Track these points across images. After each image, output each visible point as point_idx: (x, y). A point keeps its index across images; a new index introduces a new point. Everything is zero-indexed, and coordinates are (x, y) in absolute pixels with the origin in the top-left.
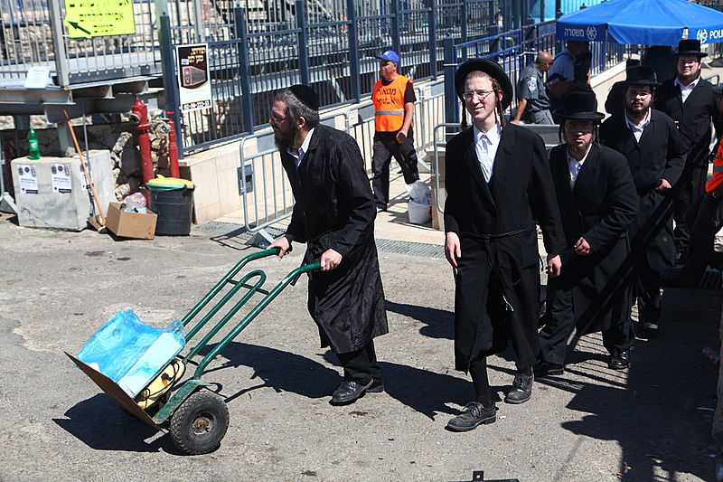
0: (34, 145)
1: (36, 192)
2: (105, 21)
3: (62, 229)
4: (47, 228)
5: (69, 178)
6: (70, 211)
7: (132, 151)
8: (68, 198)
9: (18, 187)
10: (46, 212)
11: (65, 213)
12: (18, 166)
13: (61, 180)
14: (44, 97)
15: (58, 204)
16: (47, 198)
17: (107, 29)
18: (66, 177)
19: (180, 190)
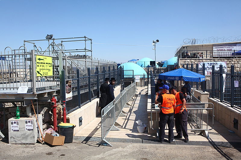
0: (18, 113)
1: (18, 131)
2: (46, 71)
3: (28, 144)
4: (21, 144)
5: (32, 125)
6: (31, 137)
7: (48, 114)
8: (31, 132)
9: (10, 129)
10: (21, 138)
11: (29, 138)
12: (11, 122)
13: (29, 126)
14: (24, 96)
15: (27, 135)
16: (22, 133)
17: (46, 74)
18: (31, 125)
19: (72, 127)
